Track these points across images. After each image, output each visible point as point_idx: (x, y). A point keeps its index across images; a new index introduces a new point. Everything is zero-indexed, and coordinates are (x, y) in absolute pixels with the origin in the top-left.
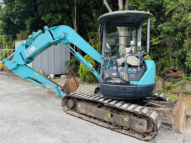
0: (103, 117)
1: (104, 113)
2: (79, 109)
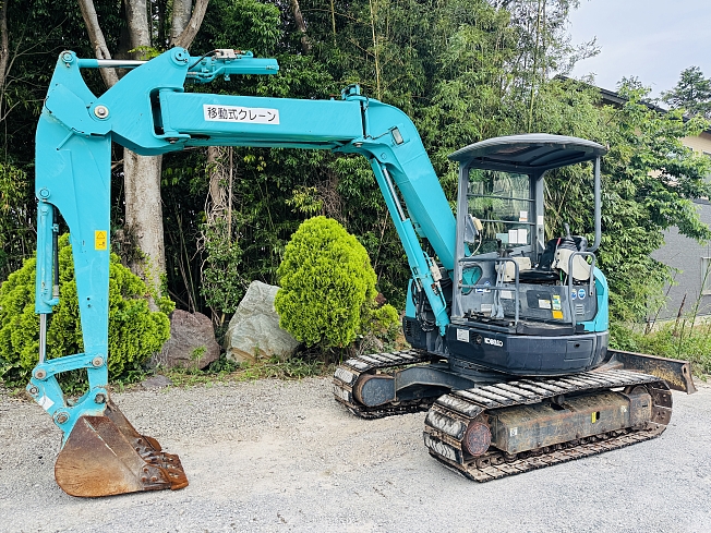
0: (581, 429)
1: (583, 416)
2: (511, 444)
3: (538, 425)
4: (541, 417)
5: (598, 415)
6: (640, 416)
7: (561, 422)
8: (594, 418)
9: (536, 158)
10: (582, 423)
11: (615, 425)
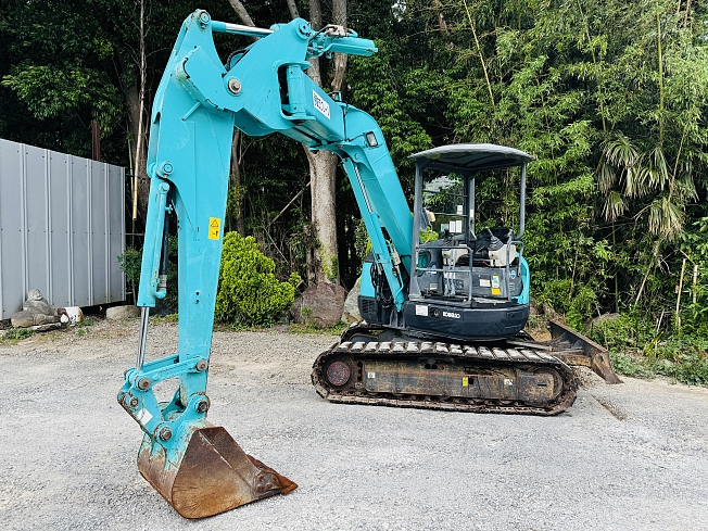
0: (448, 389)
1: (451, 378)
2: (369, 383)
3: (397, 375)
4: (403, 370)
5: (471, 381)
6: (534, 392)
7: (423, 378)
8: (465, 383)
9: (473, 161)
10: (449, 383)
11: (496, 394)
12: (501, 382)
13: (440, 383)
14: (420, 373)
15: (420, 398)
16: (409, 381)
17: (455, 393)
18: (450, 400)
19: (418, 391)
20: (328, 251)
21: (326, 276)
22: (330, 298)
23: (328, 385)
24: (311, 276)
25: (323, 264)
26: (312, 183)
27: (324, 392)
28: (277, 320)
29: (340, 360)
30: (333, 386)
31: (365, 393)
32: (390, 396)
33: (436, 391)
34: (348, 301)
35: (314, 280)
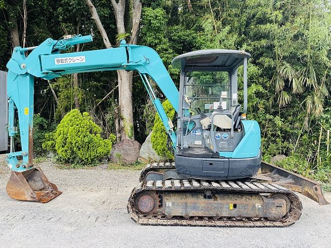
0: (220, 212)
1: (222, 204)
2: (167, 210)
3: (186, 203)
4: (190, 200)
5: (235, 206)
6: (274, 212)
7: (204, 205)
8: (231, 207)
10: (221, 208)
11: (250, 214)
12: (254, 206)
13: (215, 208)
14: (201, 201)
15: (201, 218)
16: (194, 208)
17: (225, 214)
18: (221, 219)
19: (200, 214)
20: (128, 122)
21: (127, 135)
22: (131, 148)
23: (138, 212)
24: (118, 135)
25: (125, 129)
26: (119, 85)
27: (136, 218)
28: (100, 161)
29: (147, 194)
30: (142, 213)
31: (164, 217)
32: (181, 218)
33: (212, 213)
34: (142, 150)
35: (120, 138)
